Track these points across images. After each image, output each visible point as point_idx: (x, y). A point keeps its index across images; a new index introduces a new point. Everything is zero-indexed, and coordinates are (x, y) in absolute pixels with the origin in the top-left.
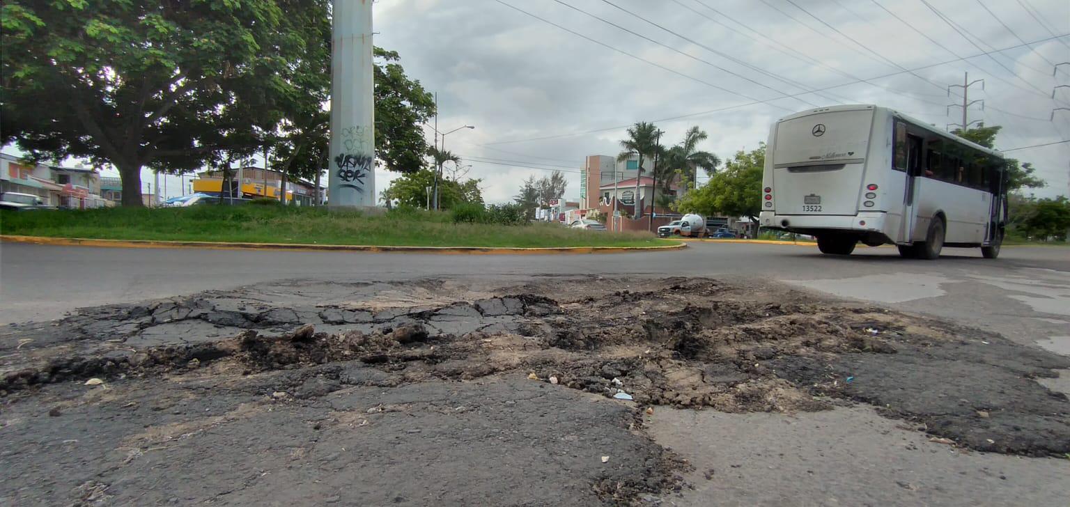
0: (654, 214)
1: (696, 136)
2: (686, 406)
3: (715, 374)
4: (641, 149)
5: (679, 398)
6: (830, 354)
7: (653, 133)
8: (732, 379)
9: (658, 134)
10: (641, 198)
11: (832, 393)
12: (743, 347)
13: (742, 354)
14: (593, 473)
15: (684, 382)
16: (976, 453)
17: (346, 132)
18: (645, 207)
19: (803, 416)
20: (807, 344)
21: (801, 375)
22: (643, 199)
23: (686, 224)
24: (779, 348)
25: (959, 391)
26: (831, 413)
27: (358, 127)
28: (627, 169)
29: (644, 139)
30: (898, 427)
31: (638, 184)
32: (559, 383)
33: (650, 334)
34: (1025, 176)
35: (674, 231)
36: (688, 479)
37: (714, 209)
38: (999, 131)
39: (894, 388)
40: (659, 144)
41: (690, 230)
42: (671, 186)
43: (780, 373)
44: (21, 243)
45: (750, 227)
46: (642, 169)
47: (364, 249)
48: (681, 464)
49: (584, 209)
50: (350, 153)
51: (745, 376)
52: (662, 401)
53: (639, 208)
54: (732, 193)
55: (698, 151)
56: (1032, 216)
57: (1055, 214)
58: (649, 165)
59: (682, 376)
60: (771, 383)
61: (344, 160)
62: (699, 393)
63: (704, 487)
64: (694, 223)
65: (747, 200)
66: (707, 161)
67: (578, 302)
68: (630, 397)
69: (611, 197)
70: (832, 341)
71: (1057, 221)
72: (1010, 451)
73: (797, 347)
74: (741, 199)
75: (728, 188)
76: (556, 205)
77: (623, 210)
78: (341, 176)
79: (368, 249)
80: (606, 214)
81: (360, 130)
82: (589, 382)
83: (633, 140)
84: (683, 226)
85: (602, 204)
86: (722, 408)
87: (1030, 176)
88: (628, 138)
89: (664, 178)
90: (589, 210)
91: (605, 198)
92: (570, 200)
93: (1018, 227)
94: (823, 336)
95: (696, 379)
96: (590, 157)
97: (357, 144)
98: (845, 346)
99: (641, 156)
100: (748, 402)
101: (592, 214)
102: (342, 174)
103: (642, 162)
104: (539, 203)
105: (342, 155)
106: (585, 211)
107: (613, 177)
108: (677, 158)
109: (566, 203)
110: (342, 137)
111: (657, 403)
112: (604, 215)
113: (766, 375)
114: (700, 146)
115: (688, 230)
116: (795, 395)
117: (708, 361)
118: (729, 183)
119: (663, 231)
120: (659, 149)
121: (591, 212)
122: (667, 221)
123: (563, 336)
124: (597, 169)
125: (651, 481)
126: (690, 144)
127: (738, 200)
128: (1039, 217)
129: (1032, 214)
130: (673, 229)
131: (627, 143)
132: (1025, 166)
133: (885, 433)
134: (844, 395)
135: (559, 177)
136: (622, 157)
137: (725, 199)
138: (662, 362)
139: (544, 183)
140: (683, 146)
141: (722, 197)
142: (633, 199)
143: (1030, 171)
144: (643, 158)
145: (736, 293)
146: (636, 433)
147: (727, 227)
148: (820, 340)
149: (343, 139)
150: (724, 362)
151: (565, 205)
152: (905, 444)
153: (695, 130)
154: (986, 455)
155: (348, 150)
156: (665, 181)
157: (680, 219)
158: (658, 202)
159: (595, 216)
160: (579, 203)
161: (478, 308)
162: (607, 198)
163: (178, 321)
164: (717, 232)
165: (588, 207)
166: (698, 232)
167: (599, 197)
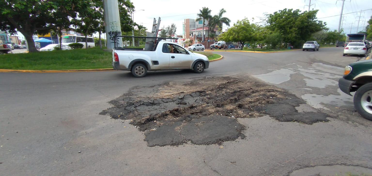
0: (209, 41)
1: (223, 11)
2: (242, 118)
3: (245, 111)
4: (204, 17)
5: (241, 116)
6: (263, 105)
7: (208, 11)
8: (248, 112)
9: (210, 11)
11: (263, 113)
12: (249, 105)
13: (249, 106)
14: (235, 129)
15: (241, 113)
16: (281, 122)
17: (111, 24)
18: (205, 37)
19: (259, 118)
20: (259, 103)
21: (259, 110)
22: (205, 35)
23: (219, 44)
24: (255, 105)
25: (282, 112)
26: (263, 117)
27: (115, 22)
28: (199, 24)
29: (205, 13)
30: (272, 119)
31: (203, 29)
32: (222, 115)
33: (231, 102)
34: (324, 26)
36: (246, 128)
37: (229, 41)
38: (318, 11)
39: (272, 112)
40: (210, 15)
42: (214, 30)
43: (256, 110)
44: (24, 73)
46: (204, 24)
48: (245, 127)
50: (114, 31)
51: (250, 111)
52: (239, 117)
54: (235, 35)
55: (223, 17)
56: (326, 38)
57: (332, 36)
58: (207, 22)
59: (240, 112)
60: (254, 112)
61: (111, 33)
62: (244, 115)
63: (248, 129)
64: (222, 43)
65: (240, 37)
66: (226, 21)
67: (210, 91)
68: (234, 117)
69: (194, 34)
70: (263, 102)
71: (333, 38)
72: (285, 121)
73: (258, 104)
74: (238, 37)
75: (234, 33)
76: (174, 37)
77: (198, 39)
78: (111, 39)
80: (192, 40)
81: (116, 23)
82: (227, 115)
83: (201, 14)
84: (218, 44)
85: (190, 37)
86: (247, 117)
87: (325, 26)
88: (199, 13)
89: (212, 27)
90: (186, 39)
91: (192, 35)
92: (179, 35)
93: (321, 41)
94: (262, 101)
95: (243, 112)
96: (186, 19)
97: (115, 27)
98: (266, 103)
99: (204, 20)
100: (251, 116)
101: (187, 40)
102: (112, 38)
103: (204, 22)
104: (167, 35)
105: (111, 32)
106: (185, 39)
107: (194, 27)
108: (216, 20)
110: (110, 25)
111: (238, 117)
113: (253, 111)
114: (224, 16)
115: (220, 46)
116: (258, 114)
117: (244, 108)
118: (234, 31)
119: (212, 47)
120: (210, 17)
121: (187, 39)
122: (213, 43)
123: (218, 105)
124: (188, 24)
125: (242, 129)
126: (221, 14)
127: (237, 37)
128: (328, 37)
129: (326, 37)
130: (215, 45)
131: (199, 15)
132: (325, 23)
133: (270, 120)
134: (265, 113)
135: (174, 25)
136: (198, 20)
138: (237, 109)
139: (168, 28)
140: (218, 15)
141: (232, 36)
142: (201, 35)
143: (326, 25)
144: (205, 20)
145: (242, 83)
146: (237, 123)
147: (232, 44)
148: (262, 102)
149: (110, 26)
150: (246, 108)
151: (177, 36)
152: (272, 121)
153: (223, 9)
154: (282, 122)
155: (113, 30)
156: (212, 28)
157: (217, 42)
158: (210, 36)
159: (188, 41)
160: (182, 36)
161: (191, 95)
162: (193, 35)
163: (139, 105)
164: (229, 46)
165: (186, 38)
166: (223, 46)
167: (189, 34)
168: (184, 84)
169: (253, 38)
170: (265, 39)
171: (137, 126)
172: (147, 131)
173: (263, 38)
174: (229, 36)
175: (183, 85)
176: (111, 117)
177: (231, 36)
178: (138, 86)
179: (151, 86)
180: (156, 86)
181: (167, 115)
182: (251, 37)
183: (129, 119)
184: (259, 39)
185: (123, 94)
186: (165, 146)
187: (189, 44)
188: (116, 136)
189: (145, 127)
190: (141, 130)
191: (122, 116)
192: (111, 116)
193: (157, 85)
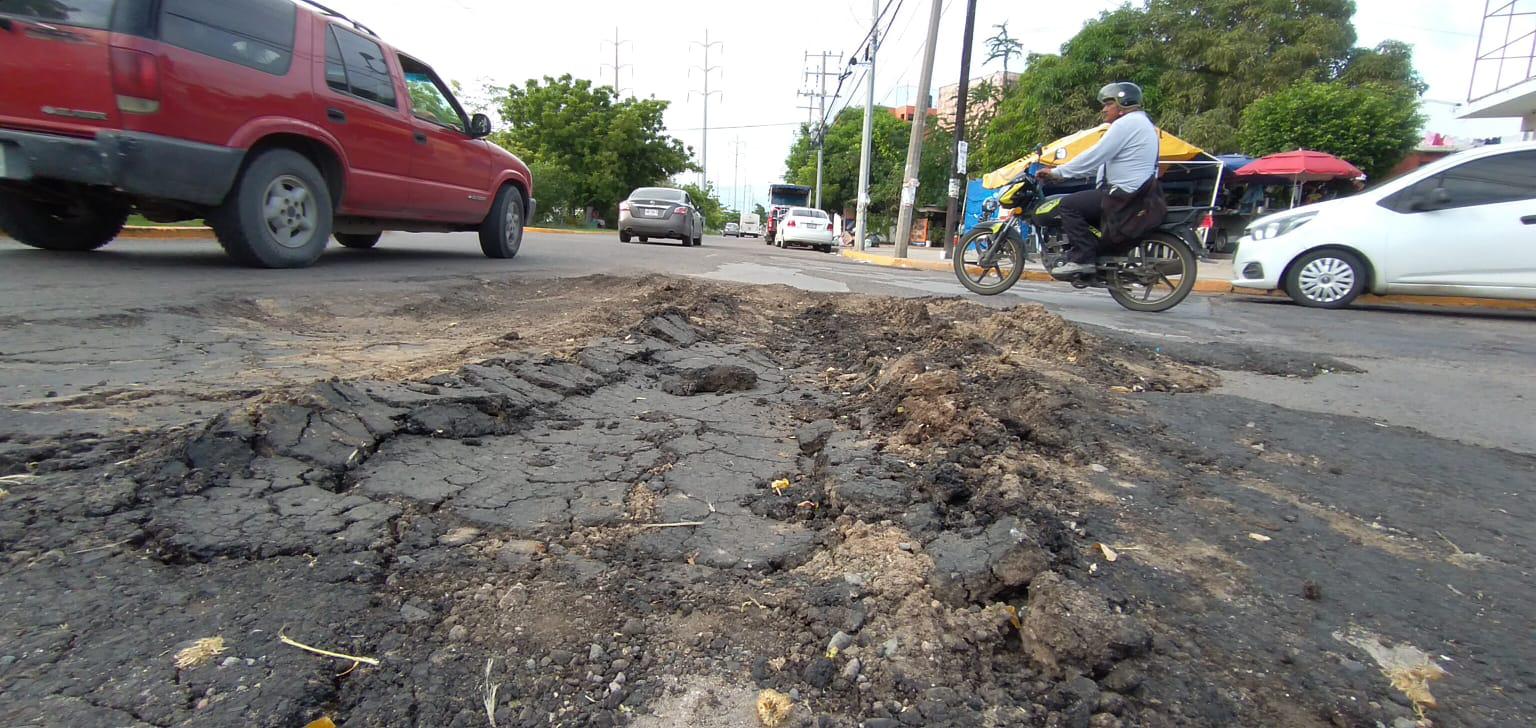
34: (688, 158)
38: (668, 107)
87: (693, 159)
132: (690, 149)
143: (693, 154)
193: (158, 311)
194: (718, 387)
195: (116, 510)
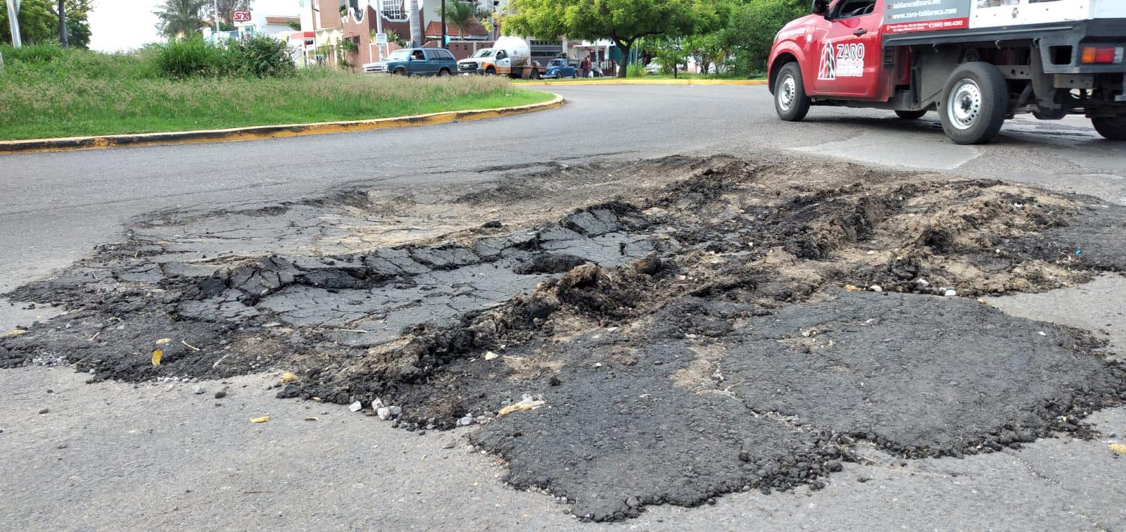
0: (448, 38)
10: (420, 8)
14: (1051, 342)
18: (426, 26)
21: (1042, 255)
22: (422, 9)
23: (501, 55)
32: (883, 290)
35: (485, 68)
41: (509, 65)
45: (597, 54)
47: (82, 144)
48: (1079, 331)
49: (311, 30)
53: (418, 28)
64: (515, 52)
67: (654, 206)
68: (953, 292)
69: (363, 6)
76: (247, 23)
77: (390, 32)
79: (90, 143)
80: (357, 39)
84: (498, 58)
85: (345, 19)
90: (321, 33)
91: (352, 10)
100: (1040, 282)
101: (329, 39)
104: (206, 19)
106: (314, 36)
109: (268, 19)
111: (976, 294)
112: (352, 40)
115: (506, 65)
119: (467, 69)
121: (326, 35)
122: (470, 50)
130: (483, 63)
137: (581, 11)
141: (576, 8)
142: (403, 11)
147: (564, 56)
157: (491, 46)
158: (452, 15)
159: (334, 43)
160: (299, 20)
161: (572, 226)
162: (356, 9)
163: (276, 290)
164: (550, 66)
165: (319, 27)
166: (522, 69)
167: (338, 8)
168: (463, 193)
169: (674, 16)
170: (724, 24)
171: (366, 406)
172: (473, 423)
173: (717, 18)
174: (559, 7)
175: (458, 201)
176: (89, 376)
177: (570, 8)
178: (176, 211)
179: (265, 209)
180: (294, 207)
181: (545, 311)
182: (665, 14)
183: (254, 371)
184: (700, 23)
185: (89, 252)
186: (720, 500)
187: (339, 57)
188: (224, 488)
189: (438, 401)
190: (423, 424)
191: (181, 356)
192: (81, 369)
193: (297, 203)
194: (553, 269)
195: (171, 302)
